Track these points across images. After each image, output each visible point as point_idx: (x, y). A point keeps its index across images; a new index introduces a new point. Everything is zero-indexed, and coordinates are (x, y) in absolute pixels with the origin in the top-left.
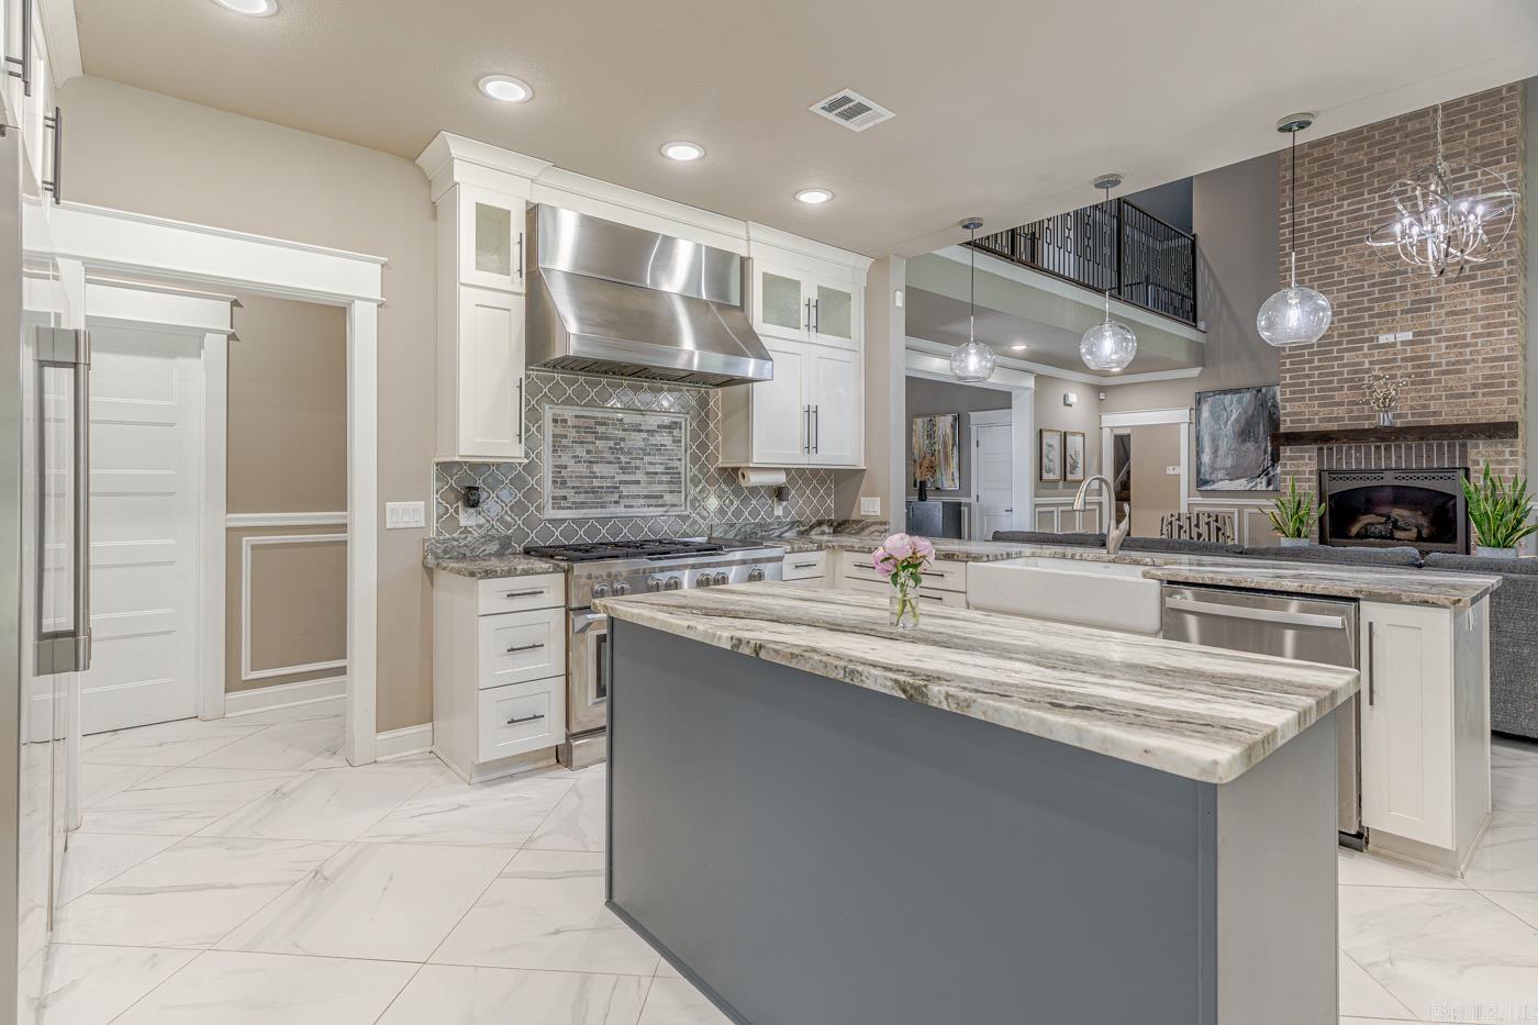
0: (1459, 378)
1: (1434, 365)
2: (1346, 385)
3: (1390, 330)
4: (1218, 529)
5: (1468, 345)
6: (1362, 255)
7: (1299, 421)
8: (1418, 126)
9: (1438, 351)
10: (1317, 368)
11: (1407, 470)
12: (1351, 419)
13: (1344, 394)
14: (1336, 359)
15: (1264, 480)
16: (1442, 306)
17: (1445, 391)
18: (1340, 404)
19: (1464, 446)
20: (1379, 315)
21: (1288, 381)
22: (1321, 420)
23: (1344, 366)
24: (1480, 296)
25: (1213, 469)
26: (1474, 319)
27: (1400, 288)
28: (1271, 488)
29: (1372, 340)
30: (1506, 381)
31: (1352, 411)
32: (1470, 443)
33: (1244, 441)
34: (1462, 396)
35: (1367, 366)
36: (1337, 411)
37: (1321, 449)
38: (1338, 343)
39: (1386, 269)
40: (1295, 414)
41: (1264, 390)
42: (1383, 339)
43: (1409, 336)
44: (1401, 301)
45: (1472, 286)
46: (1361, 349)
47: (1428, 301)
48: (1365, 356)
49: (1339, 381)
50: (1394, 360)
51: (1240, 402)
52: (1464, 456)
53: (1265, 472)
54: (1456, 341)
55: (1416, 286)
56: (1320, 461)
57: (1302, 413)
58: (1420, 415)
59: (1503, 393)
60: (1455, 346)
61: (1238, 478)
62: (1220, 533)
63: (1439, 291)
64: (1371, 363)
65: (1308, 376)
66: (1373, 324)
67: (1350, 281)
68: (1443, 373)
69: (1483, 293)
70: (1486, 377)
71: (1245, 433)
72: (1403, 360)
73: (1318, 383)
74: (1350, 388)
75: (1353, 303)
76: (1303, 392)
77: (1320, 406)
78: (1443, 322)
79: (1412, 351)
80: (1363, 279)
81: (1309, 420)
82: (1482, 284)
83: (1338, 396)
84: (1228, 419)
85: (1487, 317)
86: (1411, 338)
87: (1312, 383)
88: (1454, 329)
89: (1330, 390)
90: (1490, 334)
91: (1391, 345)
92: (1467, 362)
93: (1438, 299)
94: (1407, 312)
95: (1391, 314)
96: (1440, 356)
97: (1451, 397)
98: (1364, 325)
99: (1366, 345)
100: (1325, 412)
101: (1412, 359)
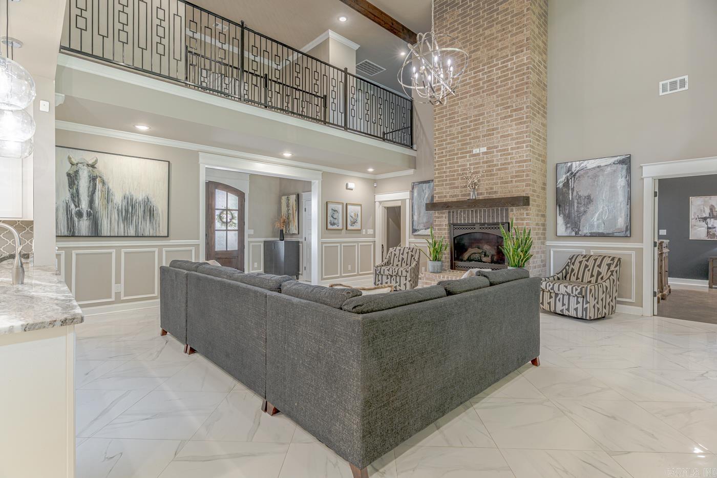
0: (506, 173)
1: (495, 165)
2: (460, 177)
3: (478, 146)
5: (509, 154)
6: (466, 105)
7: (441, 197)
9: (497, 158)
10: (448, 168)
11: (484, 224)
12: (463, 195)
13: (459, 183)
14: (456, 163)
16: (499, 132)
17: (500, 180)
18: (457, 188)
19: (507, 210)
20: (473, 138)
22: (450, 196)
23: (459, 166)
24: (514, 127)
25: (419, 224)
26: (512, 139)
29: (471, 152)
30: (525, 174)
31: (461, 192)
32: (510, 208)
34: (507, 183)
35: (468, 166)
36: (457, 192)
37: (449, 212)
38: (457, 154)
39: (476, 113)
40: (439, 193)
42: (476, 151)
43: (484, 149)
44: (483, 129)
45: (512, 121)
46: (466, 157)
47: (493, 130)
48: (468, 161)
49: (457, 175)
50: (479, 163)
51: (429, 187)
52: (507, 216)
56: (449, 220)
57: (442, 193)
58: (490, 193)
59: (523, 181)
60: (504, 154)
62: (413, 258)
63: (497, 124)
64: (470, 165)
65: (445, 172)
66: (471, 143)
67: (462, 119)
68: (499, 170)
69: (516, 125)
70: (517, 172)
72: (483, 163)
73: (449, 176)
75: (463, 132)
76: (443, 181)
77: (450, 188)
78: (499, 141)
79: (487, 158)
80: (467, 118)
81: (445, 196)
82: (515, 120)
83: (457, 183)
84: (424, 197)
85: (517, 138)
86: (486, 150)
87: (446, 176)
88: (504, 145)
89: (454, 180)
90: (518, 148)
91: (478, 154)
92: (509, 164)
93: (497, 129)
94: (484, 136)
95: (478, 137)
96: (498, 160)
97: (502, 183)
98: (467, 144)
99: (468, 155)
100: (451, 192)
101: (487, 162)
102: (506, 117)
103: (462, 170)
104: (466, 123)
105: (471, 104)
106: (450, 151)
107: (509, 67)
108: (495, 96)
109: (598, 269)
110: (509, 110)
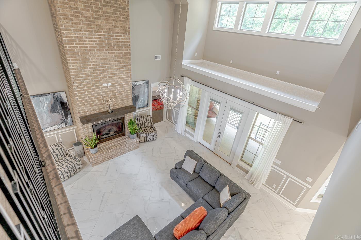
0: (122, 96)
1: (117, 92)
2: (96, 99)
3: (106, 82)
4: (61, 149)
5: (123, 87)
6: (95, 56)
7: (84, 112)
8: (106, 10)
9: (118, 89)
10: (87, 95)
12: (99, 109)
13: (97, 102)
14: (93, 91)
15: (64, 124)
16: (117, 76)
18: (95, 105)
20: (103, 78)
21: (78, 100)
22: (91, 111)
23: (95, 93)
24: (125, 74)
26: (124, 80)
27: (107, 69)
28: (67, 126)
29: (101, 85)
30: (130, 96)
31: (99, 107)
33: (53, 113)
34: (123, 100)
35: (101, 93)
36: (96, 107)
38: (92, 86)
39: (103, 63)
40: (83, 110)
41: (56, 94)
42: (105, 85)
43: (110, 84)
44: (108, 73)
45: (123, 71)
46: (99, 88)
47: (114, 74)
48: (100, 90)
49: (95, 98)
50: (108, 91)
51: (46, 99)
53: (64, 121)
54: (121, 86)
55: (111, 69)
57: (85, 109)
58: (115, 106)
59: (130, 99)
60: (121, 87)
61: (54, 125)
63: (116, 71)
64: (102, 92)
65: (85, 97)
66: (101, 80)
67: (93, 65)
68: (119, 94)
69: (126, 73)
70: (127, 95)
71: (53, 110)
72: (110, 91)
73: (88, 99)
74: (98, 100)
75: (95, 73)
76: (84, 103)
77: (90, 106)
78: (118, 80)
79: (112, 89)
80: (97, 65)
81: (88, 111)
82: (125, 71)
83: (95, 103)
84: (44, 106)
85: (126, 80)
86: (111, 85)
87: (86, 100)
88: (120, 83)
89: (92, 101)
90: (127, 84)
91: (106, 87)
92: (123, 91)
93: (116, 74)
94: (109, 77)
95: (106, 77)
96: (118, 90)
97: (121, 100)
98: (99, 81)
99: (100, 87)
100: (92, 108)
101: (112, 91)
102: (120, 68)
103: (97, 96)
104: (97, 68)
105: (98, 56)
106: (87, 85)
107: (120, 40)
108: (113, 55)
109: (148, 121)
110: (122, 65)
